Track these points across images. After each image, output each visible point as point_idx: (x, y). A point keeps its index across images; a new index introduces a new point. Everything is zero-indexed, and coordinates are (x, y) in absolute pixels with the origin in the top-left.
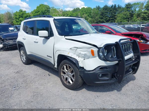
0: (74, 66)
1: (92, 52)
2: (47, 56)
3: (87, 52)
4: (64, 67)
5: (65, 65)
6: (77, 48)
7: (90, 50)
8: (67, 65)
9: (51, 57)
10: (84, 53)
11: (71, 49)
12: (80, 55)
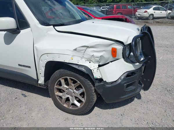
0: (82, 78)
1: (114, 52)
2: (19, 65)
3: (104, 52)
4: (60, 81)
5: (63, 79)
6: (88, 47)
7: (110, 48)
8: (68, 78)
9: (29, 67)
10: (99, 54)
11: (75, 50)
12: (92, 59)
